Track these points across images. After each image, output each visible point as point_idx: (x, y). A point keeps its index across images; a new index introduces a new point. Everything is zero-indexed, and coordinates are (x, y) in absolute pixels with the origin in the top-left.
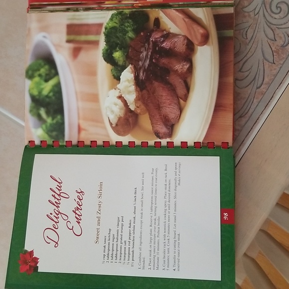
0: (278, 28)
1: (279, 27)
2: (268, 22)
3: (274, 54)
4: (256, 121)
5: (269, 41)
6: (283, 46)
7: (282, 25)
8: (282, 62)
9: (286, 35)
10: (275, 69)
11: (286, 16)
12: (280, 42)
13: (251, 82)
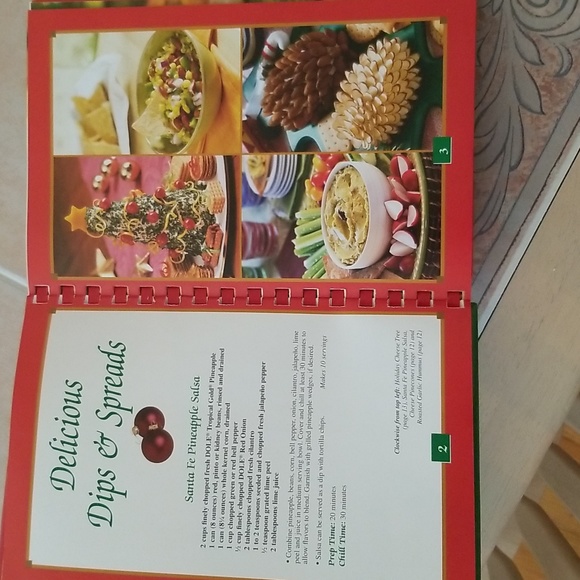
0: (546, 37)
1: (548, 33)
2: (524, 25)
3: (542, 93)
4: (515, 240)
5: (528, 66)
6: (559, 75)
7: (552, 29)
8: (559, 109)
9: (563, 50)
10: (546, 125)
11: (559, 10)
12: (552, 67)
13: (497, 158)
